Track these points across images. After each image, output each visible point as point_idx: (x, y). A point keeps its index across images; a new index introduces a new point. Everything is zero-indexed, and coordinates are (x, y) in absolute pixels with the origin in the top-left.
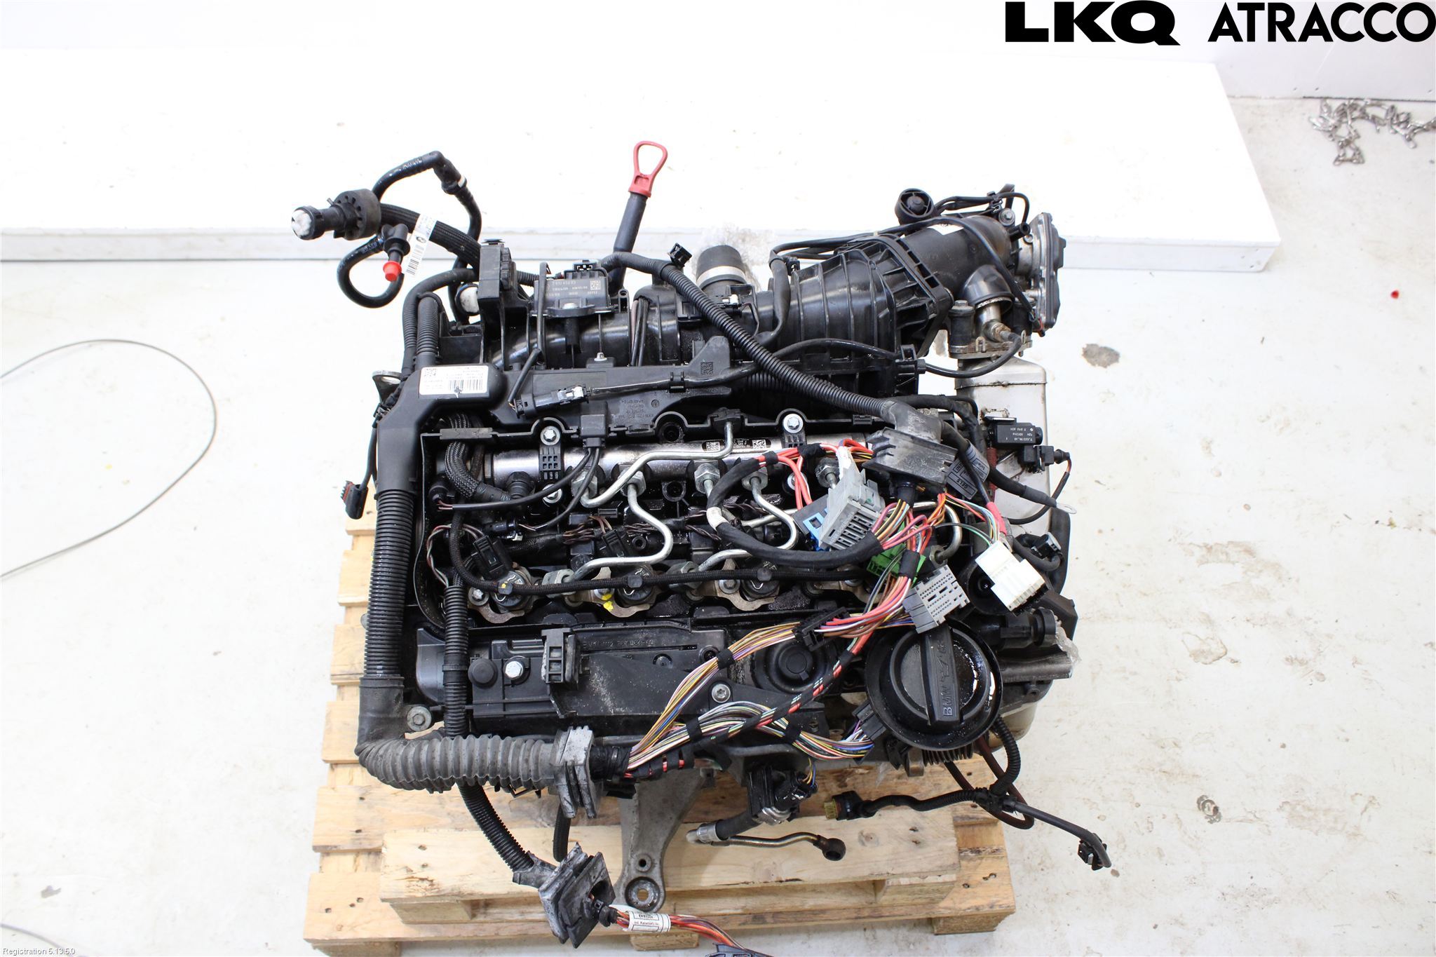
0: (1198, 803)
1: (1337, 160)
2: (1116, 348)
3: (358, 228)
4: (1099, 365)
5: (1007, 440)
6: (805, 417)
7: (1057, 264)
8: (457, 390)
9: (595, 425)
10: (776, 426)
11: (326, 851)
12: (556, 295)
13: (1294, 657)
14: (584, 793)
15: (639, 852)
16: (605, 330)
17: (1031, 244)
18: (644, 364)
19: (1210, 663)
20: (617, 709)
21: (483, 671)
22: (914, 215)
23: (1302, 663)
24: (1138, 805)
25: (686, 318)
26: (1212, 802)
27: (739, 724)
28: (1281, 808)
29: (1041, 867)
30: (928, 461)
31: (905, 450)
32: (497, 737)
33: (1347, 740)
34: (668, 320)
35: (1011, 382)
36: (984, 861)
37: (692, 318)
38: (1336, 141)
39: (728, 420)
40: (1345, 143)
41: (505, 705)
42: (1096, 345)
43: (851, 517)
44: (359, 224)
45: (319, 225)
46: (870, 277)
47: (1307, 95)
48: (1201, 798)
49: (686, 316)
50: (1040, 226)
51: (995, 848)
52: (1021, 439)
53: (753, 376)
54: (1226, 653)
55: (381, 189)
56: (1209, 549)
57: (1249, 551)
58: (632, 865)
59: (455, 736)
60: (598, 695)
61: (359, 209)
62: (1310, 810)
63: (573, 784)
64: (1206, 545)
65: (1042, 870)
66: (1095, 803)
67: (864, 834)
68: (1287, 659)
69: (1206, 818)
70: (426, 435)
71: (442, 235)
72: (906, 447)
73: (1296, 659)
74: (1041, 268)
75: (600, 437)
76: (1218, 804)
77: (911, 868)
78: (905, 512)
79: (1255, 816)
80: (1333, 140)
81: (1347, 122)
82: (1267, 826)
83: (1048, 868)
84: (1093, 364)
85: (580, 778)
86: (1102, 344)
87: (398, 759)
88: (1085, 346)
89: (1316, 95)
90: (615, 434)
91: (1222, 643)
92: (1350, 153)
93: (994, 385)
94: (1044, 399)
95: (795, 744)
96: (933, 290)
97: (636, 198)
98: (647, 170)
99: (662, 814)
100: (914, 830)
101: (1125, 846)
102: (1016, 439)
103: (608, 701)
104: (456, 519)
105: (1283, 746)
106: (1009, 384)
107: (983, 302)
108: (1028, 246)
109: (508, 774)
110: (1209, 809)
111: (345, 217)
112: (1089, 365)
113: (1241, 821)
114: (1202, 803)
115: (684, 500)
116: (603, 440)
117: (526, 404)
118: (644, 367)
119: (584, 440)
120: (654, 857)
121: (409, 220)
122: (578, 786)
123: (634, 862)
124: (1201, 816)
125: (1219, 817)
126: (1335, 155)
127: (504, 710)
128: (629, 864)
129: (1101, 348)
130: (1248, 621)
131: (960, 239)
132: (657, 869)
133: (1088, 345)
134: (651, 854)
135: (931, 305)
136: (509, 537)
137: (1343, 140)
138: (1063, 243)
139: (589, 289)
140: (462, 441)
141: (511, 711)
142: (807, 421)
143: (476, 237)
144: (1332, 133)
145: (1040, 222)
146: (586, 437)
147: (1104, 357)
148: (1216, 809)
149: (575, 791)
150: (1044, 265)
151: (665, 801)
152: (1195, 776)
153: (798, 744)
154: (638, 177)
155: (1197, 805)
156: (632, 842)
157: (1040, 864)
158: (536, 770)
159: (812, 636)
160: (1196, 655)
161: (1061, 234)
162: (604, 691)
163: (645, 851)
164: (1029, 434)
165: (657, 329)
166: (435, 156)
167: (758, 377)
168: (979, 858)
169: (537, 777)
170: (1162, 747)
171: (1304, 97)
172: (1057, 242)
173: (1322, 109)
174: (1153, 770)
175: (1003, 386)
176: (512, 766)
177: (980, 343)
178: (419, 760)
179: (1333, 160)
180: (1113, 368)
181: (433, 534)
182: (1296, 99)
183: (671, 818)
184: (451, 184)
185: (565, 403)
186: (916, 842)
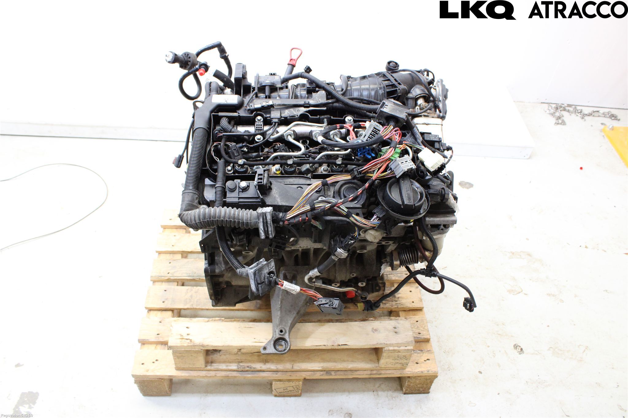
0: (514, 346)
1: (556, 123)
2: (472, 183)
3: (188, 65)
4: (465, 188)
5: (428, 139)
6: (353, 118)
7: (446, 97)
8: (226, 101)
9: (276, 114)
10: (343, 119)
11: (143, 343)
12: (262, 80)
13: (550, 293)
14: (269, 225)
15: (281, 327)
16: (280, 94)
17: (435, 89)
18: (294, 98)
19: (516, 294)
20: (282, 203)
21: (231, 185)
22: (392, 68)
23: (553, 296)
24: (489, 347)
25: (310, 88)
26: (520, 347)
27: (328, 205)
28: (549, 350)
29: (448, 369)
30: (400, 111)
31: (391, 107)
32: (235, 208)
33: (575, 325)
34: (303, 92)
35: (429, 123)
36: (424, 354)
37: (312, 88)
38: (555, 117)
39: (325, 118)
40: (558, 118)
41: (239, 198)
42: (464, 182)
43: (372, 129)
44: (189, 63)
45: (176, 60)
46: (377, 82)
47: (543, 102)
48: (515, 345)
49: (310, 86)
50: (439, 83)
51: (429, 350)
52: (434, 139)
53: (335, 104)
54: (522, 291)
55: (198, 54)
56: (513, 253)
57: (529, 255)
58: (277, 332)
59: (219, 206)
60: (275, 197)
61: (190, 58)
62: (561, 350)
63: (265, 221)
64: (511, 252)
65: (449, 370)
66: (470, 345)
67: (374, 329)
68: (548, 294)
69: (518, 352)
70: (214, 114)
71: (218, 75)
72: (392, 106)
73: (551, 294)
74: (440, 97)
75: (278, 119)
76: (522, 347)
77: (394, 342)
78: (391, 129)
79: (538, 352)
80: (554, 117)
81: (558, 111)
82: (544, 356)
83: (451, 370)
84: (463, 188)
85: (268, 219)
86: (466, 181)
87: (197, 216)
88: (460, 182)
89: (546, 102)
90: (284, 118)
91: (520, 287)
92: (560, 121)
93: (423, 124)
94: (442, 130)
95: (350, 218)
96: (400, 86)
97: (290, 66)
98: (294, 57)
99: (290, 311)
100: (395, 328)
101: (484, 362)
102: (432, 139)
103: (279, 200)
104: (223, 140)
105: (548, 326)
106: (429, 124)
107: (418, 95)
108: (435, 90)
109: (239, 219)
110: (519, 349)
111: (184, 59)
112: (462, 188)
113: (533, 354)
114: (516, 346)
115: (308, 146)
116: (279, 120)
117: (251, 106)
118: (295, 99)
119: (272, 120)
120: (286, 329)
121: (206, 67)
122: (267, 222)
123: (278, 331)
124: (515, 352)
125: (523, 352)
126: (555, 122)
127: (239, 200)
128: (276, 332)
129: (466, 182)
130: (530, 280)
131: (409, 76)
132: (287, 334)
133: (461, 181)
134: (285, 328)
135: (399, 90)
136: (242, 149)
137: (557, 116)
138: (447, 90)
139: (275, 79)
140: (227, 117)
141: (241, 200)
142: (354, 119)
143: (231, 77)
144: (553, 114)
145: (439, 82)
146: (273, 119)
147: (467, 186)
148: (522, 349)
149: (265, 225)
150: (441, 96)
151: (292, 306)
152: (512, 336)
153: (351, 219)
154: (291, 60)
155: (513, 347)
156: (277, 322)
157: (448, 368)
158: (251, 217)
159: (358, 172)
160: (510, 291)
161: (447, 87)
162: (277, 196)
163: (283, 327)
164: (437, 138)
165: (299, 95)
166: (218, 43)
167: (336, 104)
168: (422, 353)
169: (250, 220)
170: (498, 325)
171: (542, 103)
172: (445, 90)
173: (549, 107)
174: (494, 333)
175: (427, 124)
176: (241, 216)
177: (417, 109)
178: (205, 212)
179: (554, 123)
180: (471, 189)
181: (214, 145)
182: (539, 103)
183: (294, 313)
184: (223, 54)
185: (266, 106)
186: (396, 333)
